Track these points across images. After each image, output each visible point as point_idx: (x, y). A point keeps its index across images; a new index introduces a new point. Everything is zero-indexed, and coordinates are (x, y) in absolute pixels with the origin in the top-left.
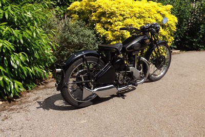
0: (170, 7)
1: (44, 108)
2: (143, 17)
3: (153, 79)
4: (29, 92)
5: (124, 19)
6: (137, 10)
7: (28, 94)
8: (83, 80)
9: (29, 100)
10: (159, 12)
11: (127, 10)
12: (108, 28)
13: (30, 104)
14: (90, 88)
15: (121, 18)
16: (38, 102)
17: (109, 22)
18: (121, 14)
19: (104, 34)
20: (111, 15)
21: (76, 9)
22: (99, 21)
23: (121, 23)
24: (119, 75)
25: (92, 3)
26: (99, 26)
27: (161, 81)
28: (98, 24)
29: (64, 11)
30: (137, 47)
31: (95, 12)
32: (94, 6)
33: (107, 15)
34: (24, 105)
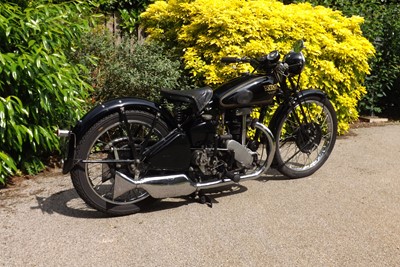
0: (358, 19)
1: (43, 210)
2: (291, 38)
3: (291, 174)
4: (28, 178)
5: (247, 40)
6: (276, 23)
7: (25, 182)
8: (117, 158)
9: (24, 192)
10: (330, 30)
11: (255, 22)
12: (211, 59)
13: (22, 200)
14: (132, 177)
15: (240, 38)
16: (38, 198)
17: (215, 45)
18: (239, 30)
19: (200, 71)
20: (218, 32)
21: (157, 16)
22: (193, 44)
23: (238, 49)
24: (201, 154)
25: (186, 6)
26: (193, 54)
27: (310, 178)
28: (191, 49)
29: (137, 19)
30: (245, 98)
31: (188, 23)
32: (188, 11)
33: (210, 31)
34: (9, 201)
